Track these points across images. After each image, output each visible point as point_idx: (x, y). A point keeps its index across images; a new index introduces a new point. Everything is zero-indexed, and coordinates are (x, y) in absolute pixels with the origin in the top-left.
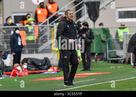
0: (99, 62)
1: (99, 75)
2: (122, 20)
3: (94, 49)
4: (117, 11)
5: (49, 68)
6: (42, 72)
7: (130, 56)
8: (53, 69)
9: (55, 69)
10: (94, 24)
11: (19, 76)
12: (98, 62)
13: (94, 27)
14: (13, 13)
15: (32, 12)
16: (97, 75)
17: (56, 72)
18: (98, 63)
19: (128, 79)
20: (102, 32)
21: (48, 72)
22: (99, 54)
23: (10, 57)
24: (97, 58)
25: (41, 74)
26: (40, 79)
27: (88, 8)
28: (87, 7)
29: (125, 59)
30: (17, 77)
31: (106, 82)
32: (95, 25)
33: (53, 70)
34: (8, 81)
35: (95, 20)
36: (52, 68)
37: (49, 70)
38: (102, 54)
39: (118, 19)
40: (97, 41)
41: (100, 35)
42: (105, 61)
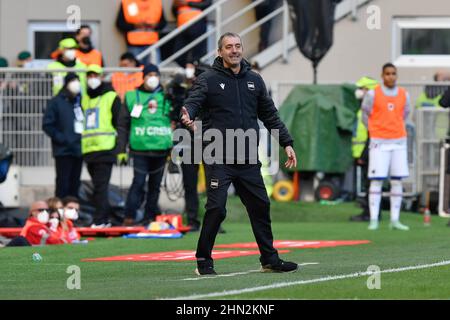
0: (329, 203)
1: (329, 248)
2: (412, 60)
3: (313, 158)
4: (397, 27)
5: (154, 220)
6: (126, 233)
7: (438, 186)
8: (167, 221)
9: (175, 222)
10: (315, 72)
11: (49, 242)
12: (323, 202)
13: (315, 82)
14: (32, 21)
15: (98, 22)
16: (321, 249)
17: (180, 235)
18: (325, 206)
19: (432, 265)
20: (341, 99)
21: (150, 232)
22: (328, 176)
23: (16, 176)
24: (319, 188)
25: (125, 237)
26: (123, 257)
27: (294, 16)
28: (290, 11)
29: (419, 197)
30: (42, 245)
31: (356, 275)
32: (318, 75)
33: (166, 226)
34: (9, 258)
35: (317, 55)
36: (165, 219)
37: (155, 226)
38: (341, 176)
39: (397, 57)
40: (324, 131)
41: (334, 109)
42: (348, 200)
